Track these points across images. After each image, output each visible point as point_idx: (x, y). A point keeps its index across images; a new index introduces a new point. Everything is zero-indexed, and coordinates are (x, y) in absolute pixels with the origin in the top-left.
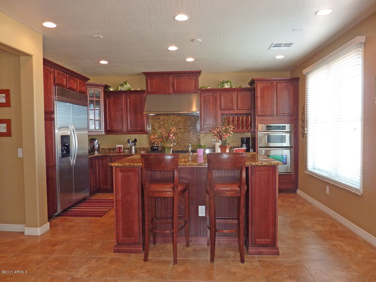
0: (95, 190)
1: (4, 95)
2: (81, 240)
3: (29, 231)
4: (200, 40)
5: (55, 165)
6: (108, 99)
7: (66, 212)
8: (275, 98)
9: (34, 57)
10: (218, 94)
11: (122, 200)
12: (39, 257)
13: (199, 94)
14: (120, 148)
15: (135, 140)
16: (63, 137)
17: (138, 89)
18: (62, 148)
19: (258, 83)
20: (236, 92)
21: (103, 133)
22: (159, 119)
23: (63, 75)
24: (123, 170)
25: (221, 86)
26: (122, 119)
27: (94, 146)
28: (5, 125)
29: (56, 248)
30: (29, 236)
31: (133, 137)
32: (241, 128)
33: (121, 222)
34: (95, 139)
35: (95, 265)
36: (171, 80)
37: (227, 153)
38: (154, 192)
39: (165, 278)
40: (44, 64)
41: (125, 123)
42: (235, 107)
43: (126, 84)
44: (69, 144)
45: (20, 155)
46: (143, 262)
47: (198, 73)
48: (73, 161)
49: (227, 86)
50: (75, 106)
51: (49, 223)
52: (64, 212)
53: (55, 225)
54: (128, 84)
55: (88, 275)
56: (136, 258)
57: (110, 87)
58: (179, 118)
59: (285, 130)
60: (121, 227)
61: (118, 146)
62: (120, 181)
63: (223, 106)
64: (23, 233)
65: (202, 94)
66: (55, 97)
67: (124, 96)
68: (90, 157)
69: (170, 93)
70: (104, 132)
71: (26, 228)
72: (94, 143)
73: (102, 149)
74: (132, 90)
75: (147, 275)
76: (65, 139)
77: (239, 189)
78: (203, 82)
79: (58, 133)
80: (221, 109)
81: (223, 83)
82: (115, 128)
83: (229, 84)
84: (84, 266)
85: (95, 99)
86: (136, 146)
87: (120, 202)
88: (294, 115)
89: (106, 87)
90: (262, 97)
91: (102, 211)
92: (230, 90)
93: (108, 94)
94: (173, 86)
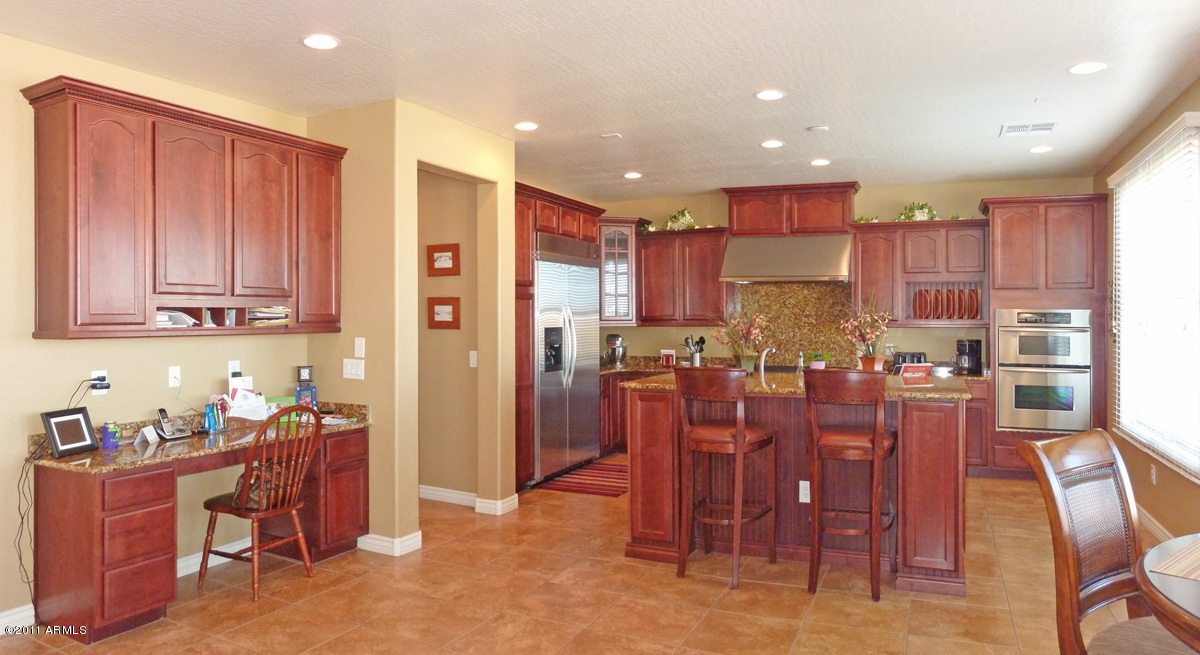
0: (611, 445)
1: (450, 254)
2: (571, 530)
3: (483, 506)
4: (827, 128)
5: (532, 385)
6: (645, 249)
7: (551, 482)
8: (1042, 246)
9: (499, 185)
10: (898, 236)
11: (643, 455)
12: (496, 547)
13: (852, 237)
14: (668, 357)
15: (702, 341)
16: (549, 331)
17: (709, 226)
18: (546, 354)
19: (996, 210)
20: (943, 232)
21: (634, 323)
23: (552, 209)
24: (646, 396)
25: (909, 217)
26: (674, 292)
27: (614, 350)
28: (449, 308)
29: (525, 537)
30: (483, 515)
31: (697, 333)
33: (639, 498)
34: (617, 336)
35: (587, 570)
36: (786, 204)
37: (859, 372)
38: (698, 442)
39: (709, 606)
40: (517, 193)
41: (679, 302)
42: (942, 267)
43: (683, 215)
44: (560, 345)
45: (473, 363)
46: (676, 577)
47: (851, 187)
48: (566, 379)
49: (921, 216)
50: (574, 268)
51: (517, 495)
52: (548, 481)
53: (529, 502)
54: (687, 215)
55: (572, 582)
56: (664, 571)
57: (649, 223)
58: (806, 292)
59: (1070, 323)
60: (639, 506)
61: (664, 352)
62: (639, 416)
63: (909, 263)
64: (473, 509)
65: (858, 236)
66: (535, 253)
67: (678, 243)
68: (603, 373)
69: (782, 234)
70: (634, 321)
71: (478, 499)
72: (615, 344)
73: (632, 357)
74: (697, 227)
75: (676, 596)
76: (553, 335)
77: (870, 445)
78: (862, 207)
79: (541, 321)
80: (905, 271)
81: (912, 209)
82: (658, 314)
83: (927, 211)
84: (569, 569)
85: (616, 252)
86: (704, 354)
87: (639, 457)
88: (1093, 287)
89: (642, 223)
90: (1007, 242)
91: (620, 487)
92: (929, 225)
93: (644, 238)
94: (790, 218)
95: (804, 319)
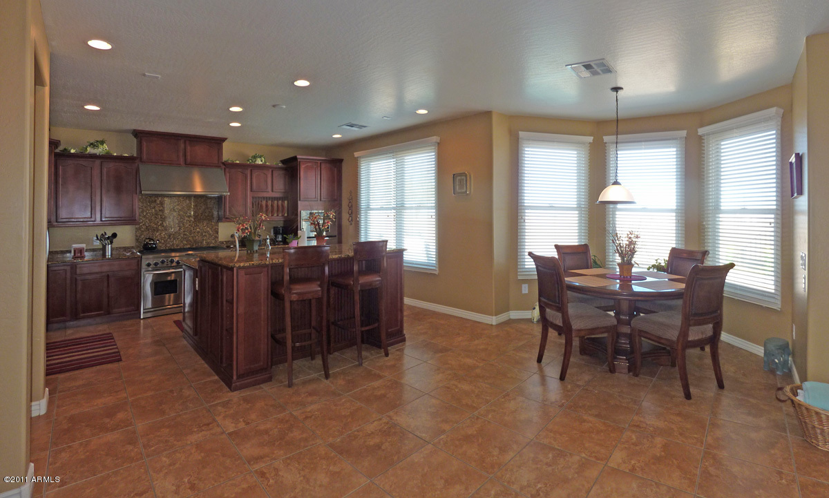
4: (285, 107)
8: (319, 180)
10: (248, 172)
11: (246, 313)
13: (223, 170)
14: (79, 250)
15: (114, 236)
17: (126, 155)
19: (301, 162)
20: (271, 170)
22: (155, 201)
25: (253, 161)
26: (92, 200)
31: (110, 230)
32: (275, 215)
36: (182, 145)
41: (97, 208)
42: (270, 189)
43: (102, 144)
47: (222, 140)
49: (259, 162)
54: (106, 145)
58: (188, 202)
60: (243, 351)
61: (75, 246)
62: (244, 286)
63: (254, 187)
65: (227, 170)
67: (96, 164)
69: (179, 165)
74: (114, 154)
78: (228, 152)
80: (252, 191)
81: (255, 157)
83: (263, 159)
87: (243, 315)
92: (264, 167)
93: (62, 158)
94: (185, 155)
95: (187, 219)
